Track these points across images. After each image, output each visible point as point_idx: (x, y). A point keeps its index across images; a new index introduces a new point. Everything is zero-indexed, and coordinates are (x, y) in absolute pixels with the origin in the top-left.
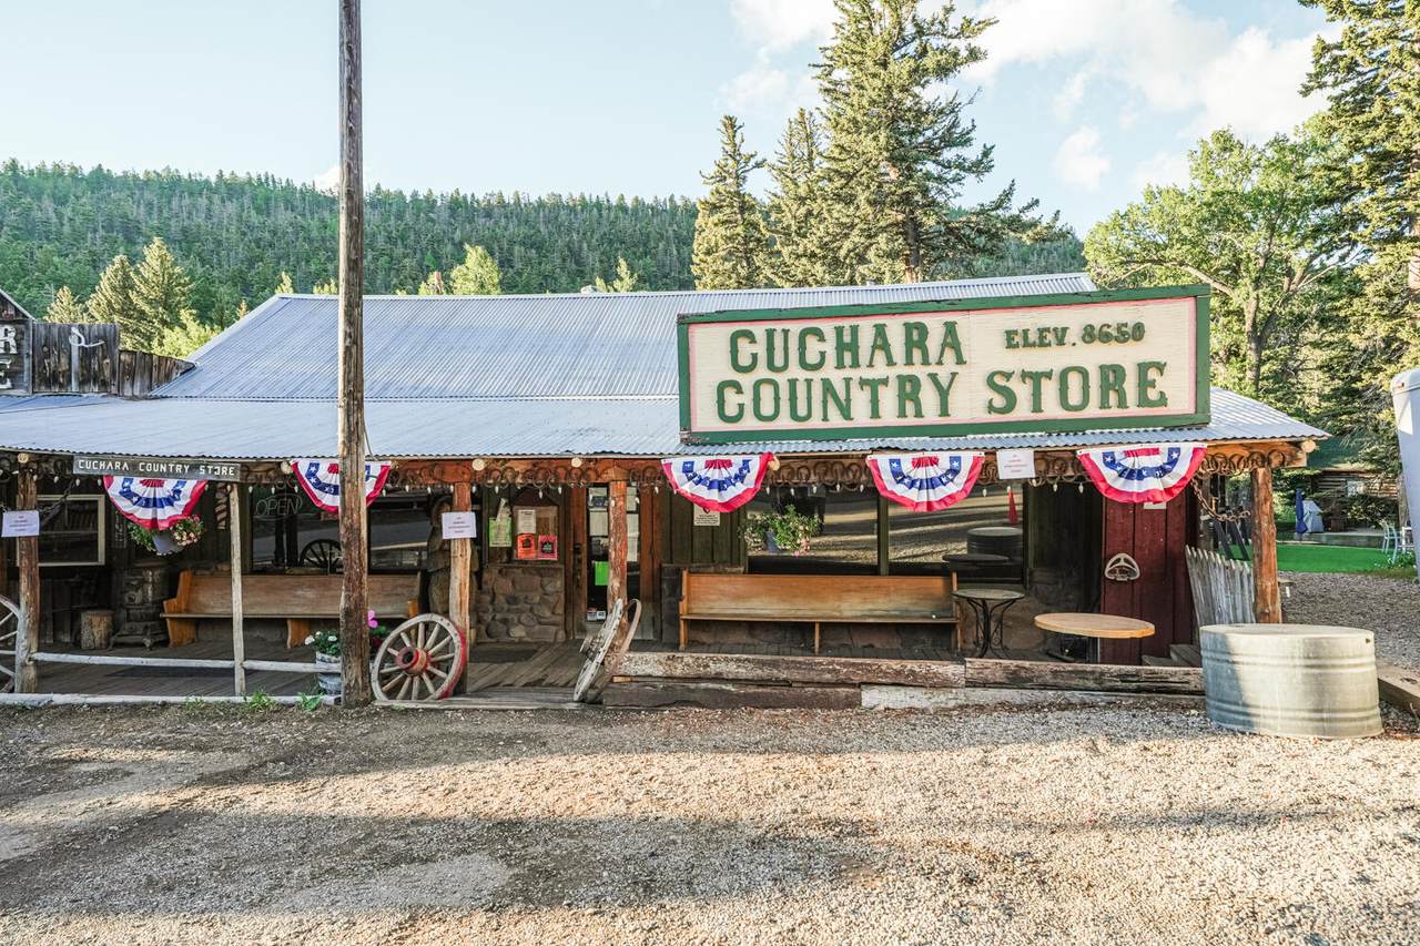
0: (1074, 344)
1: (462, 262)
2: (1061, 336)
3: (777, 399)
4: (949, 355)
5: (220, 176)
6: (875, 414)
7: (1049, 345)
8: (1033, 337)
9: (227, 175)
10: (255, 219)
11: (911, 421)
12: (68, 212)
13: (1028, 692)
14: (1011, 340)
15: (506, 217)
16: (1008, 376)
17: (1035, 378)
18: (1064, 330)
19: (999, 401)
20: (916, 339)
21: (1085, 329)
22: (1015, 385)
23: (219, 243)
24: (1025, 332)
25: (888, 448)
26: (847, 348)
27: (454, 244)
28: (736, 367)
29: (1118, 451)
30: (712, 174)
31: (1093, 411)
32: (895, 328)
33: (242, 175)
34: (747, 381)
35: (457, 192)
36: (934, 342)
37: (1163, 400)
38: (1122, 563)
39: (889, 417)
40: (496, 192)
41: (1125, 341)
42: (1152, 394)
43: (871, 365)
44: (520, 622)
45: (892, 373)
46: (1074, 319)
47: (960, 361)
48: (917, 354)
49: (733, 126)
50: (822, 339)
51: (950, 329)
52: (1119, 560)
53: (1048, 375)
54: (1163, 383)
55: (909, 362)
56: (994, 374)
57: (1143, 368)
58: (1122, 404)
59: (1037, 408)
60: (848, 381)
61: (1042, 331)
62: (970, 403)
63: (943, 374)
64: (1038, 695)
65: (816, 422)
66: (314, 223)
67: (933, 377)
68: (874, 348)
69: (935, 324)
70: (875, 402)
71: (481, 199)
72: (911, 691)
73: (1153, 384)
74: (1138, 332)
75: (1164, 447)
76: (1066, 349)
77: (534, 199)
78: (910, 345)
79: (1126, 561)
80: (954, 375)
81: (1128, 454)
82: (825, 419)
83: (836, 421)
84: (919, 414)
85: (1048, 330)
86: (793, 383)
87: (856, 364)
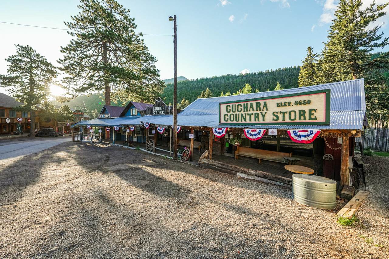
0: (292, 105)
1: (245, 87)
2: (289, 104)
3: (233, 117)
4: (265, 109)
5: (222, 76)
6: (250, 120)
7: (287, 106)
8: (283, 104)
9: (223, 75)
10: (226, 81)
11: (257, 122)
12: (203, 85)
13: (267, 180)
14: (278, 105)
15: (269, 74)
16: (277, 113)
17: (283, 113)
18: (290, 102)
19: (275, 118)
20: (258, 105)
21: (295, 102)
22: (279, 115)
23: (221, 86)
24: (281, 103)
25: (248, 128)
26: (246, 108)
27: (259, 81)
28: (227, 111)
29: (297, 130)
30: (305, 60)
31: (297, 120)
32: (254, 103)
33: (225, 75)
34: (229, 114)
35: (260, 71)
36: (262, 106)
37: (316, 118)
38: (328, 156)
39: (253, 121)
40: (268, 70)
41: (305, 104)
42: (313, 117)
43: (250, 111)
44: (214, 151)
45: (253, 112)
46: (293, 100)
47: (267, 110)
48: (258, 109)
49: (310, 49)
50: (241, 106)
51: (265, 103)
52: (327, 155)
53: (286, 112)
54: (316, 114)
55: (257, 110)
56: (274, 112)
57: (310, 111)
58: (305, 119)
59: (284, 120)
60: (245, 114)
61: (285, 103)
62: (269, 119)
63: (264, 112)
64: (269, 181)
65: (240, 122)
66: (235, 81)
67: (262, 113)
68: (250, 108)
69: (262, 102)
70: (250, 118)
71: (264, 72)
72: (245, 175)
73: (313, 114)
74: (309, 102)
75: (309, 130)
76: (291, 106)
77: (275, 70)
78: (257, 107)
79: (329, 155)
80: (266, 113)
81: (299, 131)
82: (241, 121)
83: (243, 122)
84: (258, 121)
85: (286, 102)
86: (236, 114)
87: (247, 111)
